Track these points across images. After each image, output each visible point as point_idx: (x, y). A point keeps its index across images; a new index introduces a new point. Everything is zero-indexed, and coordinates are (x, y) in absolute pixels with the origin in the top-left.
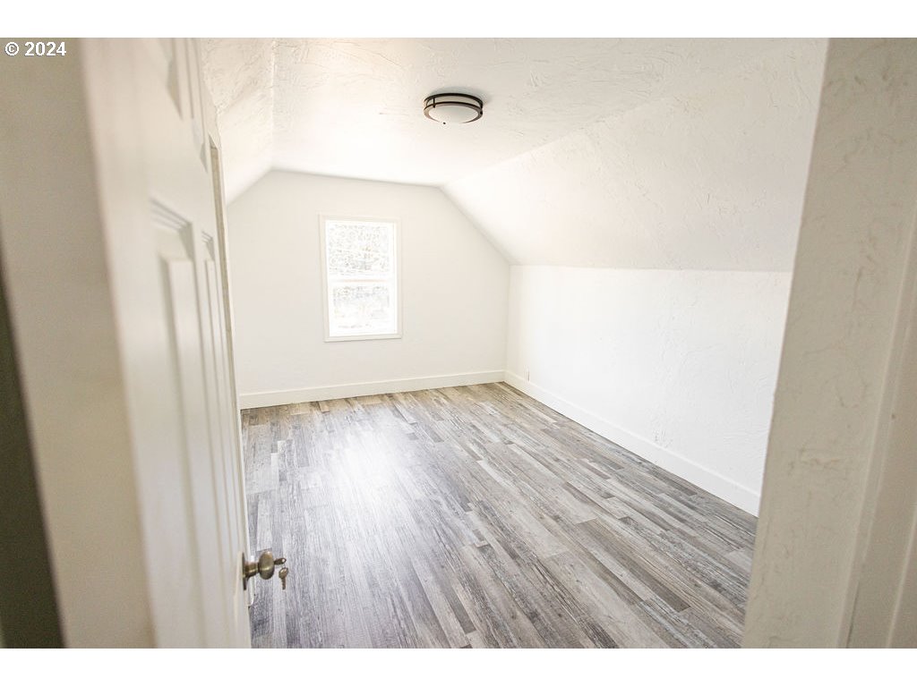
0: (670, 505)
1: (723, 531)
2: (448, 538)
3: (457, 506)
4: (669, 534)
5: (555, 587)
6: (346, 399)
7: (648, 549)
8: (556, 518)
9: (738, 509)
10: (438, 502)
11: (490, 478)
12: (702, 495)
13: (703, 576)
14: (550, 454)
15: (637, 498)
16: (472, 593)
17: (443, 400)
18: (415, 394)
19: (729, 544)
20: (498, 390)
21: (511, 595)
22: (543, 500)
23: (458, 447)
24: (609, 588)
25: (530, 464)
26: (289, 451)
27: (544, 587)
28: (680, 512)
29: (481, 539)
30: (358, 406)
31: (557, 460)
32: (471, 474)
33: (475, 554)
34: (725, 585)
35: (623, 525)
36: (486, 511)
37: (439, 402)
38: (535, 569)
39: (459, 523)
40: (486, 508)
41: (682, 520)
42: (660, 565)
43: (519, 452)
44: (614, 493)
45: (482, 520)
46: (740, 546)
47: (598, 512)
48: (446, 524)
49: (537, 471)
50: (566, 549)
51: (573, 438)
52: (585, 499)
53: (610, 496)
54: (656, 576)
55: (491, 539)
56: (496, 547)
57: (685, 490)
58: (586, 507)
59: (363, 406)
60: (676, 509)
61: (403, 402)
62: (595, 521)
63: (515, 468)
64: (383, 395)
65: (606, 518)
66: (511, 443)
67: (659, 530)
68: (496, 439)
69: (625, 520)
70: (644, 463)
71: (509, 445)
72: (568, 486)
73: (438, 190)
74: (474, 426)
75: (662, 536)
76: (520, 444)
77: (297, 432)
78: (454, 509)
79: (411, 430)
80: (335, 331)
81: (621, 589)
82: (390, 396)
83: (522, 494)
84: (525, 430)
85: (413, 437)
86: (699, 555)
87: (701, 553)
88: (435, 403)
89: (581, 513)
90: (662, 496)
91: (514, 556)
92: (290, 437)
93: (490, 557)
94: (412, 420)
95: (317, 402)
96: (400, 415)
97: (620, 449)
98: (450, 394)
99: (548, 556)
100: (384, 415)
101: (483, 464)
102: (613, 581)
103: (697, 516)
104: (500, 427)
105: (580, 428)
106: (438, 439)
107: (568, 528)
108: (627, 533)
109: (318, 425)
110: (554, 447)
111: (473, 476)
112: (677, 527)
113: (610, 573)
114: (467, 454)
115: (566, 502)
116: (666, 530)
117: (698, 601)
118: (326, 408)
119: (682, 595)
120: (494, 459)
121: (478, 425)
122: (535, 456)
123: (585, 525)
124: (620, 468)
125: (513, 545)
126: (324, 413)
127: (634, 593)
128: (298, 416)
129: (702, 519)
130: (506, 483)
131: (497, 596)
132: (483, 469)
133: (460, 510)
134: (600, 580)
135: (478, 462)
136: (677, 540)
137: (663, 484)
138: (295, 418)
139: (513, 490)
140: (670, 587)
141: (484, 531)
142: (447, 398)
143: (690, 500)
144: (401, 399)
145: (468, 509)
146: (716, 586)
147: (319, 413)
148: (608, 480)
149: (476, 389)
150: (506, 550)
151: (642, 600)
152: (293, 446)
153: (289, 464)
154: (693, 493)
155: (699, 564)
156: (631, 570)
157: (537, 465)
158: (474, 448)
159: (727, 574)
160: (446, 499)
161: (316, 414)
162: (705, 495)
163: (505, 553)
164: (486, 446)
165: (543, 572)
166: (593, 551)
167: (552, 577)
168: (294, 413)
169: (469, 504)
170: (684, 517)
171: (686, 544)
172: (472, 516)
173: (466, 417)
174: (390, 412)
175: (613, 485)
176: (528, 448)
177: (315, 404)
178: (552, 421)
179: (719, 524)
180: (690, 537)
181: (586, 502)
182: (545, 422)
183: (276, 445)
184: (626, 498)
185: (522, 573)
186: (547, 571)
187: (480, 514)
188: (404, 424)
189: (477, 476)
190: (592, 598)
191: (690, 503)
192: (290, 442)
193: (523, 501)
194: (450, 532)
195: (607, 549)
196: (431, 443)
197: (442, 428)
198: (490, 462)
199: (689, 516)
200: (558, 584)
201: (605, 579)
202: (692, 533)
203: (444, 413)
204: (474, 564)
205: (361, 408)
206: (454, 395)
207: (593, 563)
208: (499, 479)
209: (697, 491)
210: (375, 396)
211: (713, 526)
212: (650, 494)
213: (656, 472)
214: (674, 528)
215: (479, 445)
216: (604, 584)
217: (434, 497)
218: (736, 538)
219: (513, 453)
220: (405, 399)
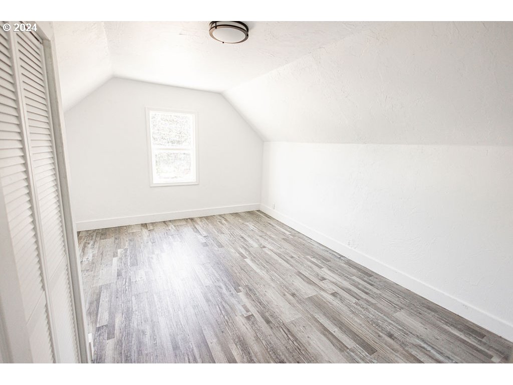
0: (359, 284)
1: (390, 299)
2: (226, 311)
3: (232, 289)
4: (361, 302)
5: (295, 342)
6: (164, 222)
7: (349, 313)
8: (293, 295)
9: (398, 285)
10: (220, 287)
11: (252, 270)
12: (376, 276)
13: (383, 329)
14: (288, 254)
15: (340, 280)
16: (242, 350)
17: (224, 221)
18: (207, 218)
19: (395, 307)
20: (256, 215)
21: (267, 350)
22: (285, 283)
23: (233, 251)
24: (328, 341)
25: (277, 260)
26: (126, 256)
27: (288, 342)
28: (365, 288)
29: (248, 311)
30: (171, 227)
31: (292, 257)
32: (241, 268)
33: (243, 321)
34: (396, 335)
35: (333, 298)
36: (250, 292)
37: (221, 223)
38: (281, 330)
39: (233, 301)
40: (250, 290)
41: (367, 293)
42: (357, 323)
43: (269, 253)
44: (327, 278)
45: (248, 298)
46: (401, 308)
47: (318, 290)
48: (226, 302)
49: (280, 264)
50: (300, 316)
51: (300, 243)
52: (310, 282)
53: (324, 279)
54: (355, 331)
55: (253, 311)
56: (258, 317)
57: (366, 273)
58: (310, 287)
59: (175, 226)
60: (363, 286)
61: (200, 223)
62: (316, 296)
63: (267, 263)
64: (187, 219)
65: (323, 293)
66: (264, 247)
67: (354, 300)
68: (256, 245)
69: (334, 294)
70: (342, 258)
71: (263, 249)
72: (299, 274)
73: (220, 95)
74: (242, 237)
75: (356, 304)
76: (270, 248)
77: (132, 244)
78: (230, 291)
79: (204, 240)
80: (157, 180)
81: (335, 341)
82: (192, 219)
83: (272, 280)
84: (273, 239)
85: (205, 245)
86: (380, 316)
87: (379, 314)
88: (219, 223)
89: (308, 291)
90: (354, 278)
91: (268, 322)
92: (126, 247)
93: (253, 323)
94: (205, 234)
95: (146, 224)
96: (198, 231)
97: (328, 249)
98: (228, 218)
99: (290, 321)
100: (188, 231)
101: (248, 261)
102: (330, 336)
103: (375, 290)
104: (258, 237)
105: (305, 238)
106: (220, 246)
107: (300, 301)
108: (336, 302)
109: (145, 238)
110: (290, 249)
111: (242, 269)
112: (364, 297)
113: (328, 331)
114: (238, 255)
115: (299, 285)
116: (358, 300)
117: (382, 347)
118: (151, 227)
119: (371, 343)
120: (254, 257)
121: (245, 237)
122: (279, 255)
123: (311, 299)
124: (329, 261)
125: (267, 314)
126: (149, 230)
127: (344, 344)
128: (133, 233)
129: (378, 292)
130: (262, 273)
131: (258, 351)
132: (248, 264)
133: (234, 292)
134: (322, 336)
135: (245, 260)
136: (365, 306)
137: (354, 271)
138: (131, 234)
139: (267, 277)
140: (364, 338)
141: (249, 306)
142: (226, 220)
143: (370, 280)
144: (198, 221)
145: (238, 291)
146: (391, 336)
147: (146, 230)
148: (322, 269)
149: (243, 214)
150: (263, 318)
151: (348, 348)
152: (128, 252)
153: (125, 264)
154: (371, 276)
155: (379, 321)
156: (340, 328)
157: (280, 261)
158: (243, 251)
159: (396, 327)
160: (226, 285)
161: (145, 231)
162: (378, 276)
163: (263, 320)
164: (251, 249)
165: (287, 332)
166: (317, 316)
167: (293, 336)
168: (130, 231)
169: (240, 288)
170: (367, 291)
171: (371, 309)
172: (242, 295)
173: (238, 232)
174: (192, 230)
175: (325, 272)
176: (275, 250)
177: (145, 225)
178: (288, 233)
179: (387, 295)
180: (372, 304)
181: (310, 284)
182: (284, 234)
183: (117, 253)
184: (334, 280)
185: (274, 333)
186: (289, 331)
187: (247, 294)
188: (199, 237)
189: (244, 269)
190: (318, 349)
191: (370, 282)
192: (126, 250)
193: (273, 284)
194: (227, 307)
195: (325, 314)
196: (216, 248)
197: (223, 238)
198: (252, 260)
199: (370, 290)
200: (296, 340)
201: (325, 335)
202: (373, 301)
203: (224, 229)
204: (243, 329)
205: (173, 227)
206: (230, 219)
207: (317, 324)
208: (258, 271)
209: (373, 274)
210: (183, 219)
211: (385, 296)
212: (347, 277)
213: (350, 263)
214: (362, 298)
215: (245, 249)
216: (324, 338)
217: (217, 284)
218: (399, 303)
219: (266, 254)
220: (201, 221)
